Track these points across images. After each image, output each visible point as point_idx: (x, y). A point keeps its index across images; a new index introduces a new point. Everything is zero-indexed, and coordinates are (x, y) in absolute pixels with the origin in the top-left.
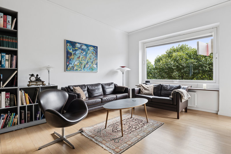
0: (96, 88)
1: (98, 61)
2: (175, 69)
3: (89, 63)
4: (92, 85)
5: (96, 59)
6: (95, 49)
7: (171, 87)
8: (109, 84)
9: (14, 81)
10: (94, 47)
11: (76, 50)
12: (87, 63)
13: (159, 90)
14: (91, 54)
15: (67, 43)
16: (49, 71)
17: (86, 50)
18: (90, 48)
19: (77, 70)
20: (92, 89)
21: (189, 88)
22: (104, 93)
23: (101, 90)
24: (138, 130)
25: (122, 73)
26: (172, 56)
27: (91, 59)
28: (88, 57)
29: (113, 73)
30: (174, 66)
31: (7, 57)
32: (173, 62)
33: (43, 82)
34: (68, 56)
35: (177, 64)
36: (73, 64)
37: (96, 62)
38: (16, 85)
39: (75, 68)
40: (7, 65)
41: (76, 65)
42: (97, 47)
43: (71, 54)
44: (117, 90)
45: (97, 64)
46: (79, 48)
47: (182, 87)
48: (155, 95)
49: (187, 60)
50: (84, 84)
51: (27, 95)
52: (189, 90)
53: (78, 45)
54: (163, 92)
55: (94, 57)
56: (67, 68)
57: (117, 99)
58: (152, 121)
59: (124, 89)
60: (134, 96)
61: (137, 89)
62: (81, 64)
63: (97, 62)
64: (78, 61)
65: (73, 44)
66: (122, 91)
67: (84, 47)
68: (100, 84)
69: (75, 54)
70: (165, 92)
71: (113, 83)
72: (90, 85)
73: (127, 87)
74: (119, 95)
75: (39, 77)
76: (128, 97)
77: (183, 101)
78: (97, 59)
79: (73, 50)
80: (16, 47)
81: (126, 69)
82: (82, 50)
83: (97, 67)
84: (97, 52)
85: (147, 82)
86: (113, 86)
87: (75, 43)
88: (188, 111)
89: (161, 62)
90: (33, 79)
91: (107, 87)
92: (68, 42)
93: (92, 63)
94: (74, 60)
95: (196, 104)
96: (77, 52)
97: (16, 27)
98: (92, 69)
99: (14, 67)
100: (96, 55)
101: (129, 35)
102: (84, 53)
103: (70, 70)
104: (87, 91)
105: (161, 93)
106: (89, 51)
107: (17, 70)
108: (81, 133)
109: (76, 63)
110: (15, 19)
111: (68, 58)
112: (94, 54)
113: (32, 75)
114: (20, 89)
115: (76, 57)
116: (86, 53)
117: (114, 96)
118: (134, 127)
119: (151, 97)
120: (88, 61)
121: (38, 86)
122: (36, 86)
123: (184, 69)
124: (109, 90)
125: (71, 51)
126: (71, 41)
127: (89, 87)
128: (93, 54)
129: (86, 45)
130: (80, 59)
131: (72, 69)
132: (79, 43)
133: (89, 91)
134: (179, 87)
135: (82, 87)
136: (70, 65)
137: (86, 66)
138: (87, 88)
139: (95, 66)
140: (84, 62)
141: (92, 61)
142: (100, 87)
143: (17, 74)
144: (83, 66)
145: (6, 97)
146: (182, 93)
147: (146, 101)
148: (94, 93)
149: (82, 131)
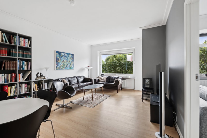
0: (73, 79)
2: (118, 65)
3: (69, 65)
4: (71, 78)
7: (115, 78)
8: (81, 77)
9: (29, 78)
10: (72, 54)
11: (61, 57)
12: (68, 64)
13: (109, 79)
14: (70, 59)
15: (56, 53)
16: (47, 70)
17: (67, 56)
18: (69, 55)
19: (62, 69)
21: (123, 78)
22: (78, 82)
23: (76, 80)
24: (99, 99)
25: (88, 70)
26: (116, 57)
27: (70, 62)
28: (68, 61)
29: (82, 70)
30: (117, 63)
31: (25, 63)
32: (117, 61)
33: (44, 77)
34: (57, 60)
35: (119, 62)
36: (60, 65)
37: (73, 64)
38: (31, 80)
39: (61, 68)
40: (25, 68)
41: (61, 66)
42: (73, 55)
43: (59, 59)
44: (85, 80)
45: (73, 65)
46: (63, 56)
47: (120, 77)
48: (107, 82)
49: (125, 60)
50: (66, 77)
51: (36, 85)
52: (123, 79)
53: (63, 54)
54: (111, 80)
55: (71, 60)
56: (56, 68)
57: (86, 85)
58: (106, 95)
59: (89, 80)
60: (96, 83)
61: (97, 79)
62: (64, 65)
64: (62, 64)
65: (60, 53)
67: (66, 55)
68: (75, 77)
69: (61, 59)
70: (112, 80)
71: (83, 76)
73: (91, 78)
74: (87, 83)
75: (41, 74)
76: (92, 84)
77: (120, 84)
78: (73, 62)
79: (60, 57)
80: (31, 57)
81: (90, 67)
82: (65, 56)
83: (73, 66)
84: (73, 58)
85: (102, 75)
86: (83, 78)
87: (61, 52)
88: (122, 89)
89: (110, 60)
90: (39, 75)
91: (79, 78)
92: (57, 52)
93: (71, 64)
94: (60, 63)
95: (126, 86)
96: (62, 58)
97: (30, 46)
98: (70, 68)
99: (29, 69)
101: (92, 47)
102: (66, 59)
103: (58, 69)
105: (109, 81)
106: (69, 57)
107: (31, 71)
108: (71, 103)
109: (61, 65)
110: (30, 41)
111: (57, 62)
112: (72, 59)
113: (38, 73)
114: (33, 81)
115: (62, 61)
116: (67, 58)
117: (85, 84)
118: (97, 98)
119: (105, 83)
121: (42, 80)
122: (41, 80)
123: (123, 65)
124: (81, 80)
125: (59, 57)
126: (58, 52)
127: (69, 79)
128: (71, 59)
129: (67, 54)
130: (64, 62)
131: (59, 68)
132: (63, 53)
133: (69, 81)
134: (118, 78)
136: (58, 66)
137: (67, 66)
139: (72, 66)
140: (66, 64)
142: (76, 78)
143: (31, 73)
144: (65, 66)
145: (25, 87)
146: (119, 80)
147: (103, 85)
148: (72, 82)
149: (72, 102)
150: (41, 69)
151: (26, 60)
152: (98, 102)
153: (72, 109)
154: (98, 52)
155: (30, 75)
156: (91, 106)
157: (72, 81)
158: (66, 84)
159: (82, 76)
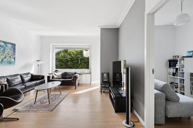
0: (16, 78)
2: (69, 60)
3: (7, 58)
4: (11, 76)
5: (14, 54)
6: (13, 46)
7: (72, 73)
8: (27, 74)
10: (12, 44)
12: (5, 58)
13: (64, 75)
14: (9, 50)
17: (4, 46)
18: (8, 45)
20: (11, 79)
21: (80, 73)
22: (23, 82)
23: (20, 79)
24: (57, 99)
26: (68, 52)
27: (8, 54)
28: (6, 53)
30: (69, 58)
32: (68, 56)
35: (71, 57)
37: (14, 57)
42: (15, 45)
44: (34, 78)
45: (14, 58)
47: (77, 73)
48: (62, 79)
49: (76, 55)
52: (80, 74)
54: (67, 76)
55: (12, 52)
57: (36, 84)
58: (63, 93)
59: (40, 77)
60: (49, 81)
61: (51, 76)
63: (15, 57)
66: (39, 78)
67: (2, 44)
68: (19, 74)
70: (69, 76)
71: (30, 73)
72: (9, 76)
73: (43, 75)
74: (38, 82)
76: (44, 82)
77: (78, 80)
78: (15, 54)
81: (39, 63)
82: (0, 46)
83: (15, 60)
84: (14, 49)
85: (56, 71)
86: (30, 76)
88: (79, 85)
89: (60, 55)
91: (25, 76)
93: (10, 57)
95: (83, 81)
98: (10, 63)
100: (14, 51)
101: (42, 38)
102: (2, 49)
104: (7, 81)
105: (66, 77)
106: (7, 47)
108: (15, 111)
112: (12, 50)
116: (4, 49)
118: (54, 98)
119: (61, 80)
120: (6, 56)
123: (74, 61)
124: (27, 78)
127: (8, 78)
128: (11, 50)
129: (4, 42)
133: (8, 81)
134: (76, 73)
137: (4, 60)
138: (6, 79)
139: (13, 60)
140: (2, 57)
141: (10, 56)
142: (19, 77)
146: (77, 76)
147: (60, 83)
148: (13, 82)
149: (17, 110)
152: (57, 103)
153: (19, 120)
154: (51, 44)
156: (48, 111)
157: (13, 80)
158: (4, 86)
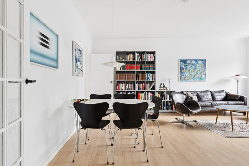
0: (205, 94)
1: (207, 71)
3: (198, 74)
4: (201, 92)
5: (204, 70)
6: (203, 62)
8: (219, 92)
9: (154, 88)
10: (203, 60)
11: (187, 65)
12: (196, 74)
14: (200, 67)
15: (180, 62)
16: (170, 82)
17: (196, 64)
18: (198, 62)
19: (187, 80)
20: (201, 94)
22: (214, 99)
23: (210, 96)
25: (236, 81)
27: (199, 71)
28: (197, 70)
29: (225, 81)
31: (151, 75)
33: (167, 88)
34: (181, 70)
36: (185, 75)
37: (204, 73)
38: (155, 90)
39: (186, 79)
40: (151, 79)
41: (187, 76)
42: (205, 60)
43: (183, 69)
44: (228, 98)
45: (205, 74)
46: (190, 64)
50: (193, 90)
51: (159, 95)
53: (189, 62)
55: (202, 68)
56: (180, 79)
59: (238, 97)
62: (191, 75)
63: (206, 73)
64: (188, 74)
65: (184, 61)
66: (236, 98)
67: (194, 62)
68: (208, 91)
69: (186, 68)
72: (199, 91)
74: (231, 102)
75: (164, 85)
76: (244, 105)
78: (206, 70)
79: (185, 66)
80: (155, 70)
82: (192, 64)
83: (206, 76)
84: (205, 65)
86: (223, 94)
87: (187, 60)
90: (162, 86)
91: (216, 94)
92: (181, 60)
93: (201, 74)
94: (186, 73)
96: (188, 67)
97: (154, 60)
98: (201, 79)
100: (205, 67)
102: (194, 67)
103: (182, 80)
106: (198, 64)
107: (155, 81)
109: (187, 75)
110: (154, 55)
111: (181, 72)
112: (203, 67)
113: (161, 84)
114: (157, 91)
115: (187, 70)
116: (196, 67)
117: (226, 102)
120: (197, 72)
121: (164, 90)
122: (163, 90)
124: (219, 97)
125: (183, 67)
126: (183, 60)
127: (198, 93)
128: (201, 66)
129: (195, 60)
130: (190, 72)
131: (184, 79)
132: (189, 60)
133: (198, 95)
135: (192, 92)
136: (183, 77)
137: (195, 77)
138: (196, 93)
139: (204, 76)
140: (194, 74)
141: (200, 72)
142: (209, 93)
143: (155, 84)
144: (193, 77)
145: (151, 95)
148: (203, 98)
149: (196, 121)
150: (164, 80)
151: (152, 73)
153: (193, 128)
155: (154, 86)
157: (201, 96)
158: (190, 98)
159: (223, 91)
